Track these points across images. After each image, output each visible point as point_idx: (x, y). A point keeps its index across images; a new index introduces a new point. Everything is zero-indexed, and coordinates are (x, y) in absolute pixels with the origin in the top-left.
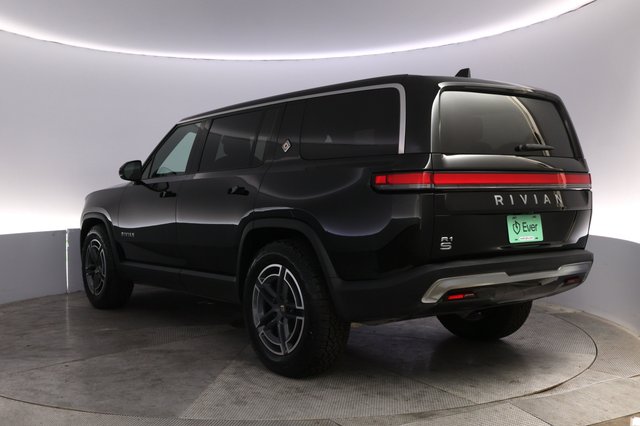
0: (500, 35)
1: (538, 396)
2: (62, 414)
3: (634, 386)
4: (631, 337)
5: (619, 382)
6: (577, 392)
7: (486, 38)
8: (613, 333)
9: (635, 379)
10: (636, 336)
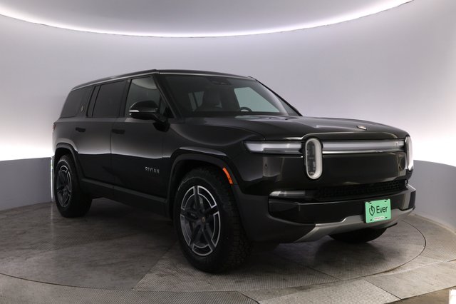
0: (358, 19)
1: (384, 274)
2: (49, 287)
3: (451, 267)
4: (450, 233)
5: (441, 264)
6: (412, 271)
7: (348, 21)
8: (437, 230)
9: (452, 262)
10: (453, 232)
